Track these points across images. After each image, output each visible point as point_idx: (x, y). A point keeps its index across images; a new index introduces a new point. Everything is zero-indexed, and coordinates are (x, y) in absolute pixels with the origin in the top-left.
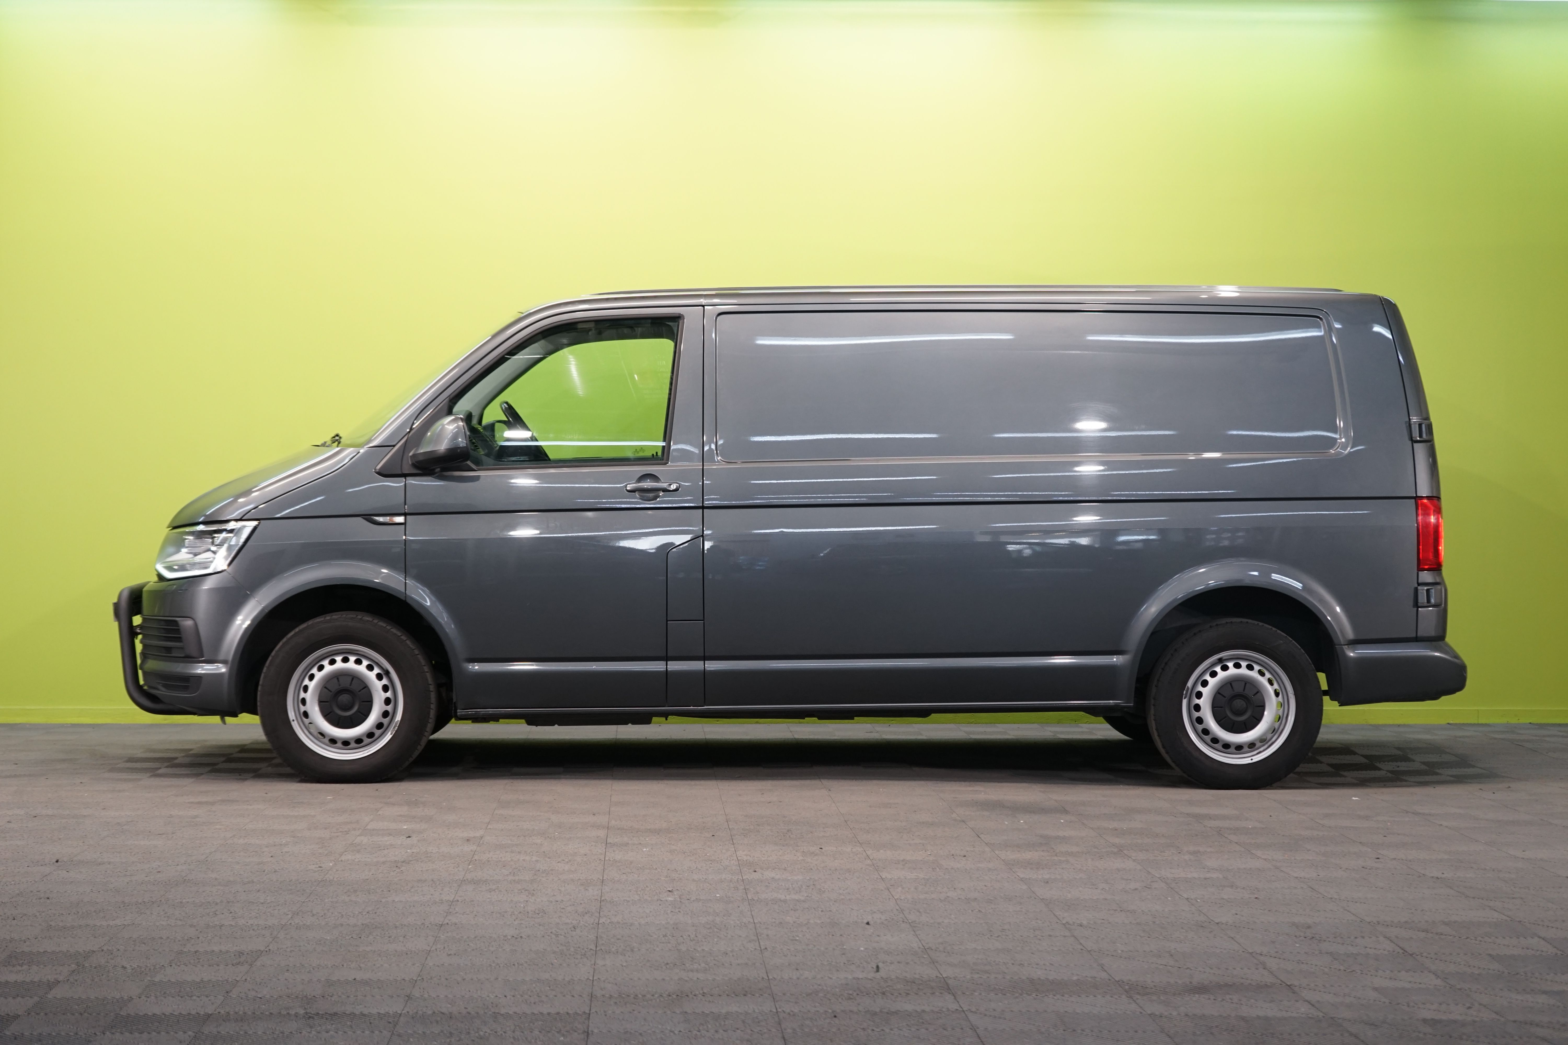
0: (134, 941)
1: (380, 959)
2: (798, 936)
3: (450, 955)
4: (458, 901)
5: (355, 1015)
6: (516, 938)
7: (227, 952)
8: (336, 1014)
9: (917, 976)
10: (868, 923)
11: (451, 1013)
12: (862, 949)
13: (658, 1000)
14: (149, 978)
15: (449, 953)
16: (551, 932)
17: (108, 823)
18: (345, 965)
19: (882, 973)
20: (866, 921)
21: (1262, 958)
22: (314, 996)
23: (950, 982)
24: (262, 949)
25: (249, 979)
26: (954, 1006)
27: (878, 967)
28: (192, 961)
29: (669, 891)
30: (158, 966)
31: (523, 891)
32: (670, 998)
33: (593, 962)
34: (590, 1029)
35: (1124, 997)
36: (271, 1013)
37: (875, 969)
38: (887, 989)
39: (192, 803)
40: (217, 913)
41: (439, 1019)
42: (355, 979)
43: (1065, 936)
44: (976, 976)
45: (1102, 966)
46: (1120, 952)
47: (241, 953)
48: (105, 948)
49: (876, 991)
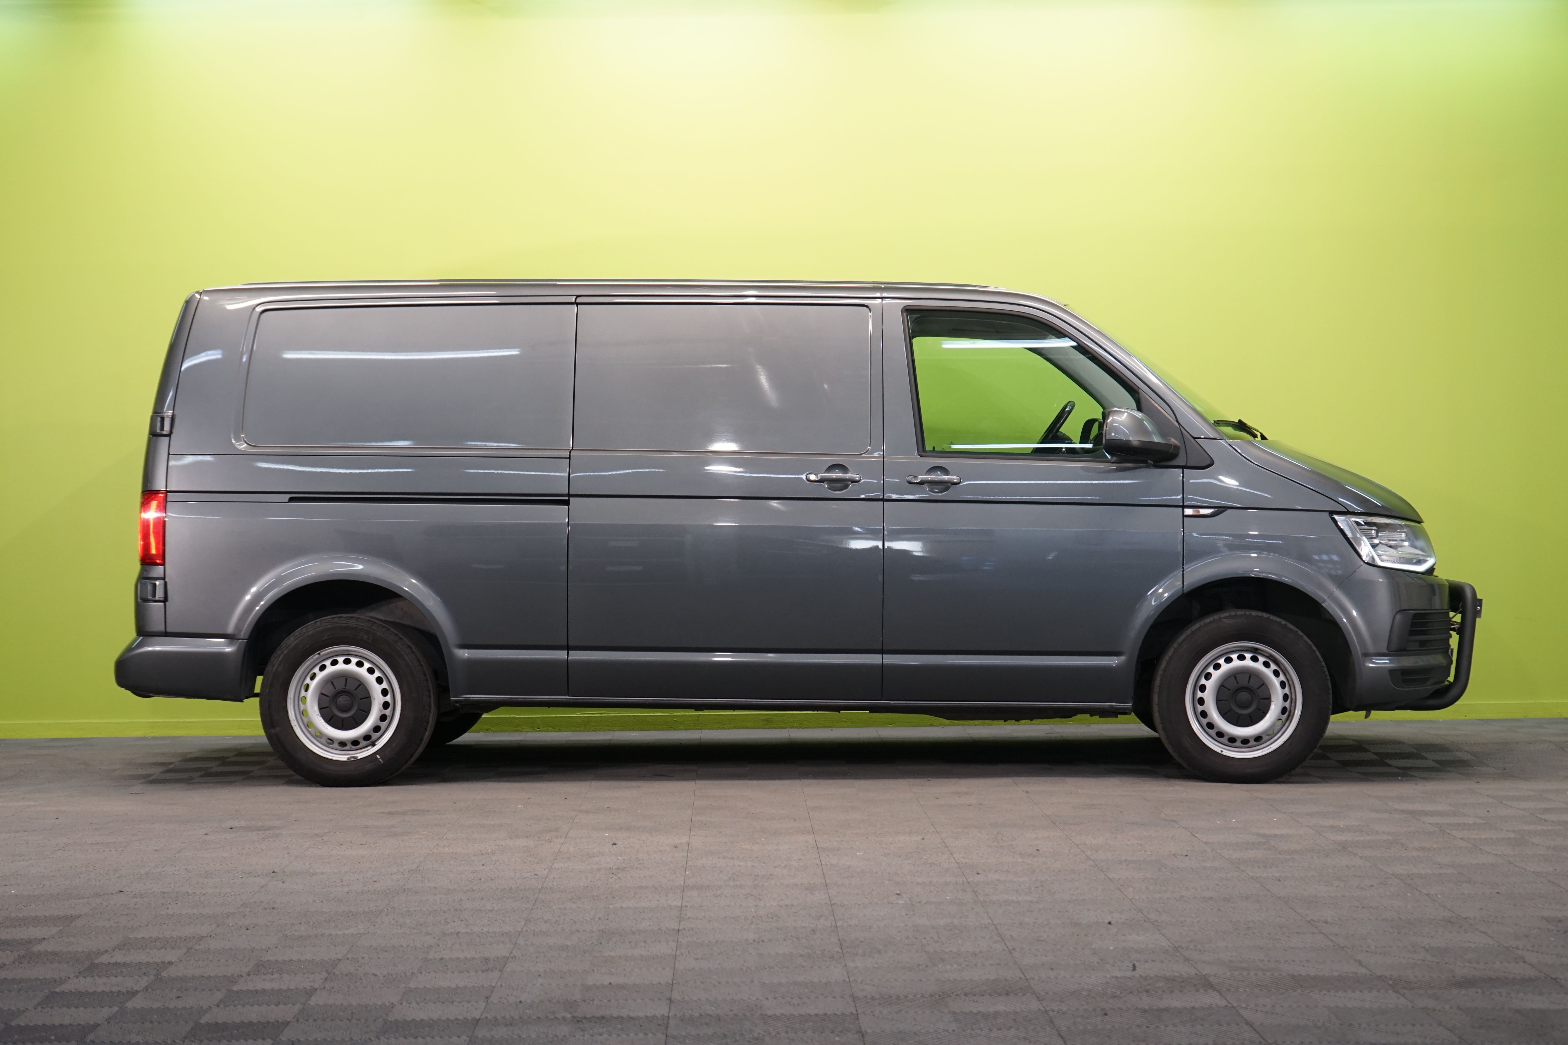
0: (376, 949)
1: (628, 964)
2: (1042, 937)
3: (697, 959)
4: (687, 907)
5: (623, 1018)
6: (758, 942)
7: (473, 959)
8: (603, 1017)
9: (1176, 974)
10: (1110, 923)
11: (718, 1015)
12: (1111, 948)
13: (921, 1001)
14: (404, 985)
15: (696, 958)
16: (792, 936)
17: (306, 834)
18: (595, 970)
19: (1139, 971)
20: (1107, 921)
21: (1520, 952)
22: (575, 1001)
23: (1211, 979)
24: (507, 955)
25: (503, 985)
26: (1223, 1003)
27: (1134, 965)
28: (441, 968)
29: (897, 894)
30: (408, 974)
31: (749, 896)
32: (933, 998)
33: (844, 964)
34: (863, 1029)
35: (1391, 991)
36: (538, 1018)
37: (1131, 968)
38: (1150, 987)
39: (383, 813)
40: (448, 921)
41: (708, 1021)
42: (610, 984)
43: (1313, 933)
44: (1236, 973)
45: (1360, 963)
46: (1373, 948)
47: (487, 960)
48: (349, 956)
49: (1140, 990)
